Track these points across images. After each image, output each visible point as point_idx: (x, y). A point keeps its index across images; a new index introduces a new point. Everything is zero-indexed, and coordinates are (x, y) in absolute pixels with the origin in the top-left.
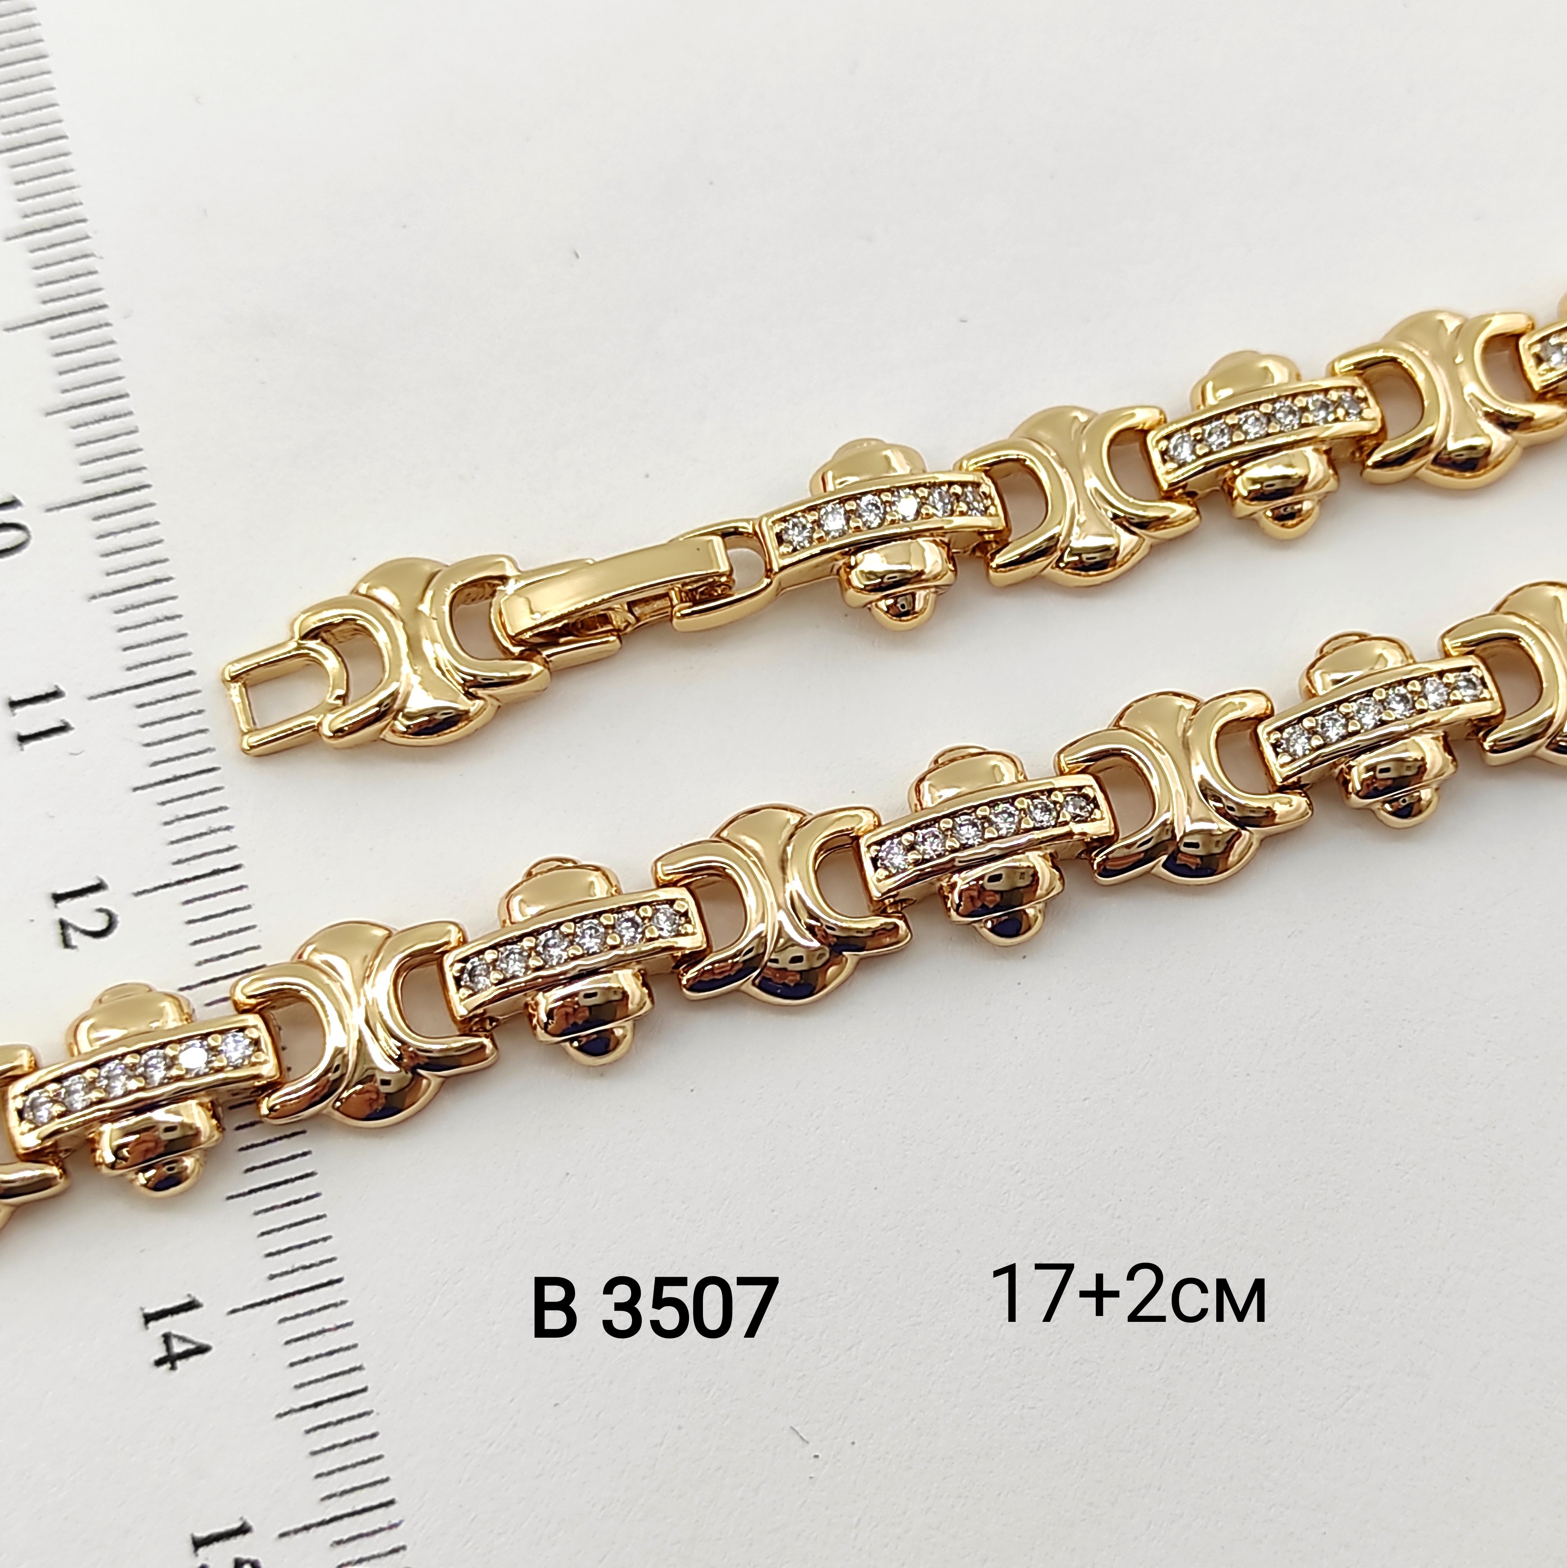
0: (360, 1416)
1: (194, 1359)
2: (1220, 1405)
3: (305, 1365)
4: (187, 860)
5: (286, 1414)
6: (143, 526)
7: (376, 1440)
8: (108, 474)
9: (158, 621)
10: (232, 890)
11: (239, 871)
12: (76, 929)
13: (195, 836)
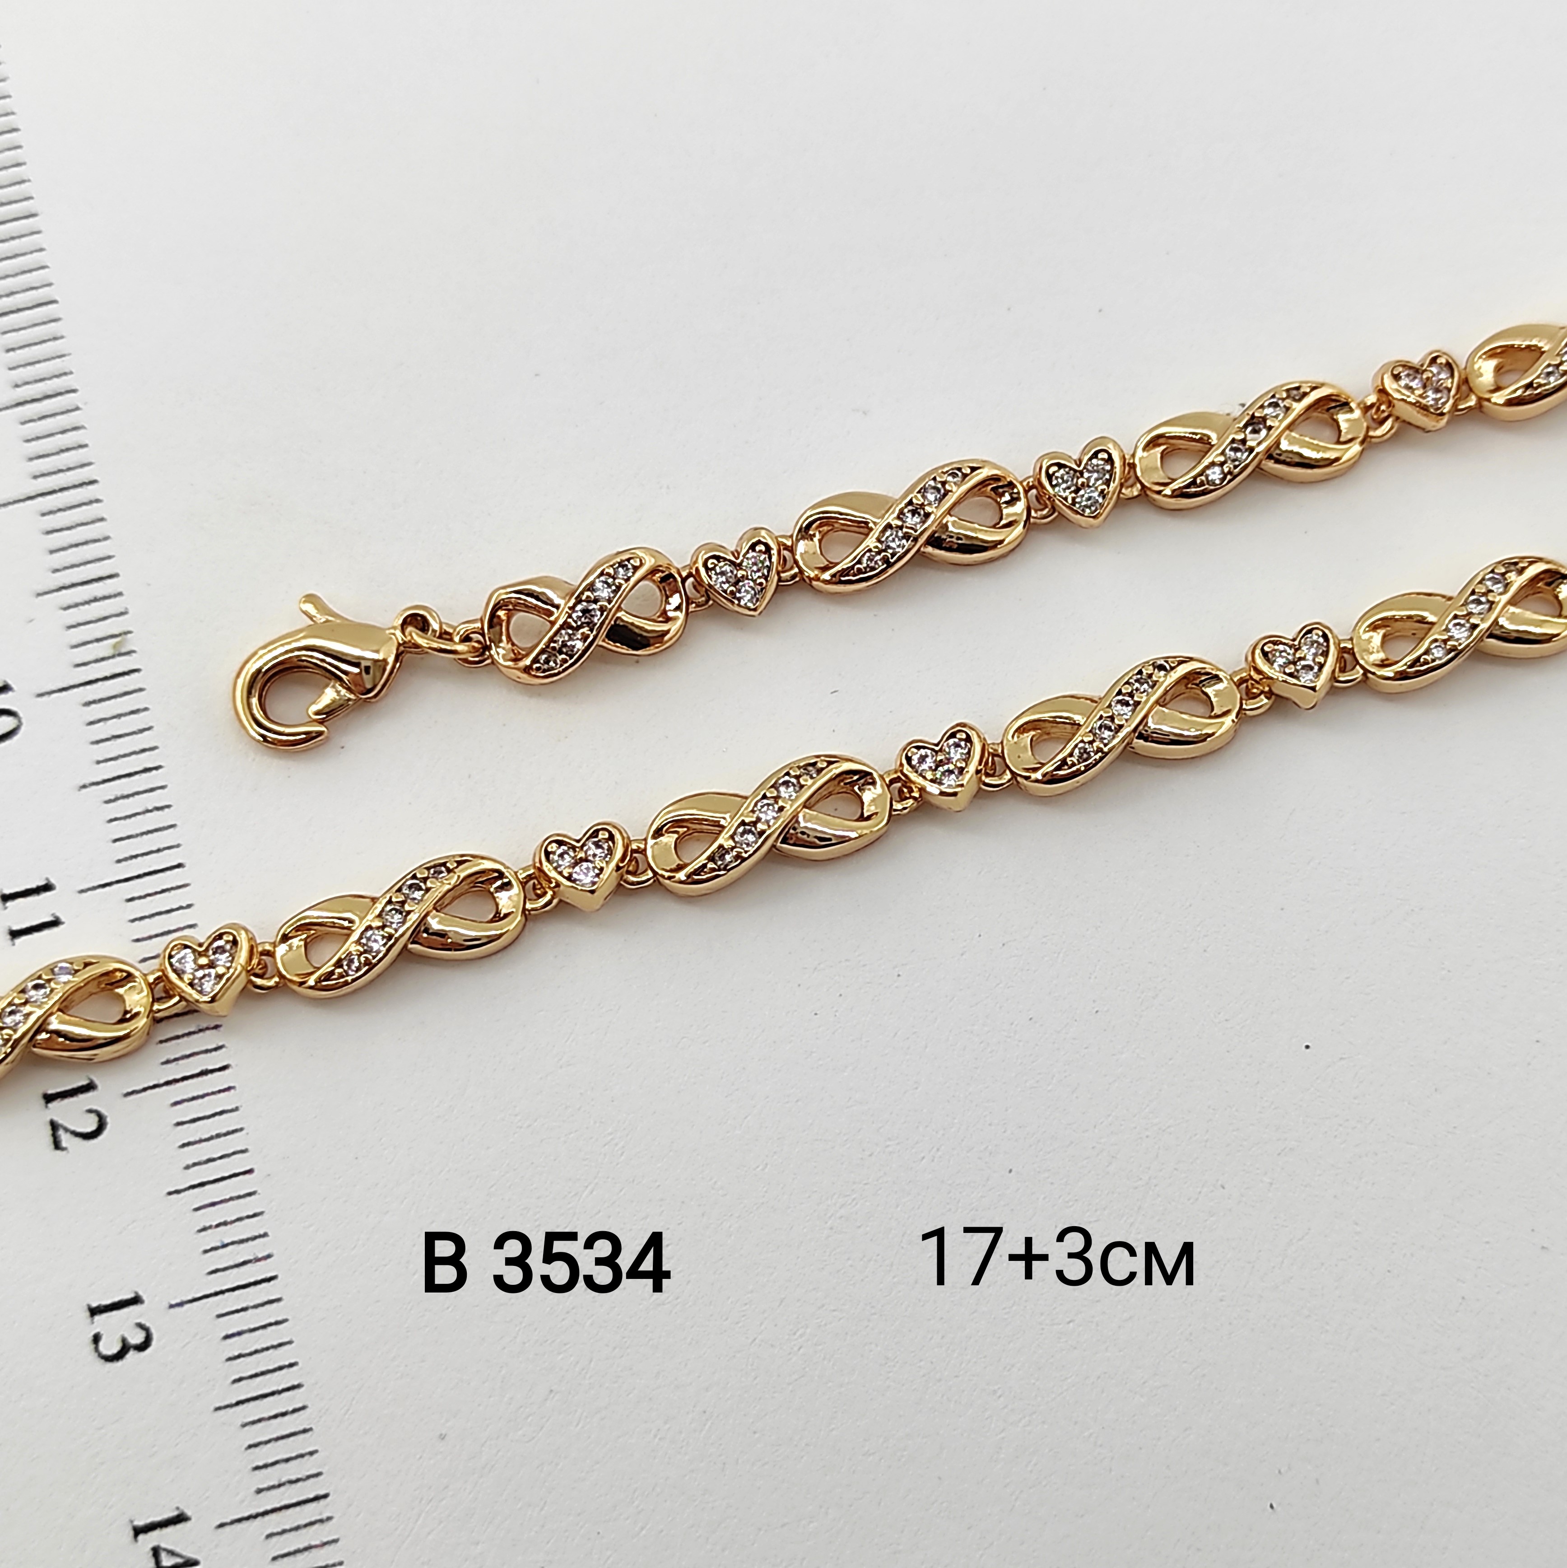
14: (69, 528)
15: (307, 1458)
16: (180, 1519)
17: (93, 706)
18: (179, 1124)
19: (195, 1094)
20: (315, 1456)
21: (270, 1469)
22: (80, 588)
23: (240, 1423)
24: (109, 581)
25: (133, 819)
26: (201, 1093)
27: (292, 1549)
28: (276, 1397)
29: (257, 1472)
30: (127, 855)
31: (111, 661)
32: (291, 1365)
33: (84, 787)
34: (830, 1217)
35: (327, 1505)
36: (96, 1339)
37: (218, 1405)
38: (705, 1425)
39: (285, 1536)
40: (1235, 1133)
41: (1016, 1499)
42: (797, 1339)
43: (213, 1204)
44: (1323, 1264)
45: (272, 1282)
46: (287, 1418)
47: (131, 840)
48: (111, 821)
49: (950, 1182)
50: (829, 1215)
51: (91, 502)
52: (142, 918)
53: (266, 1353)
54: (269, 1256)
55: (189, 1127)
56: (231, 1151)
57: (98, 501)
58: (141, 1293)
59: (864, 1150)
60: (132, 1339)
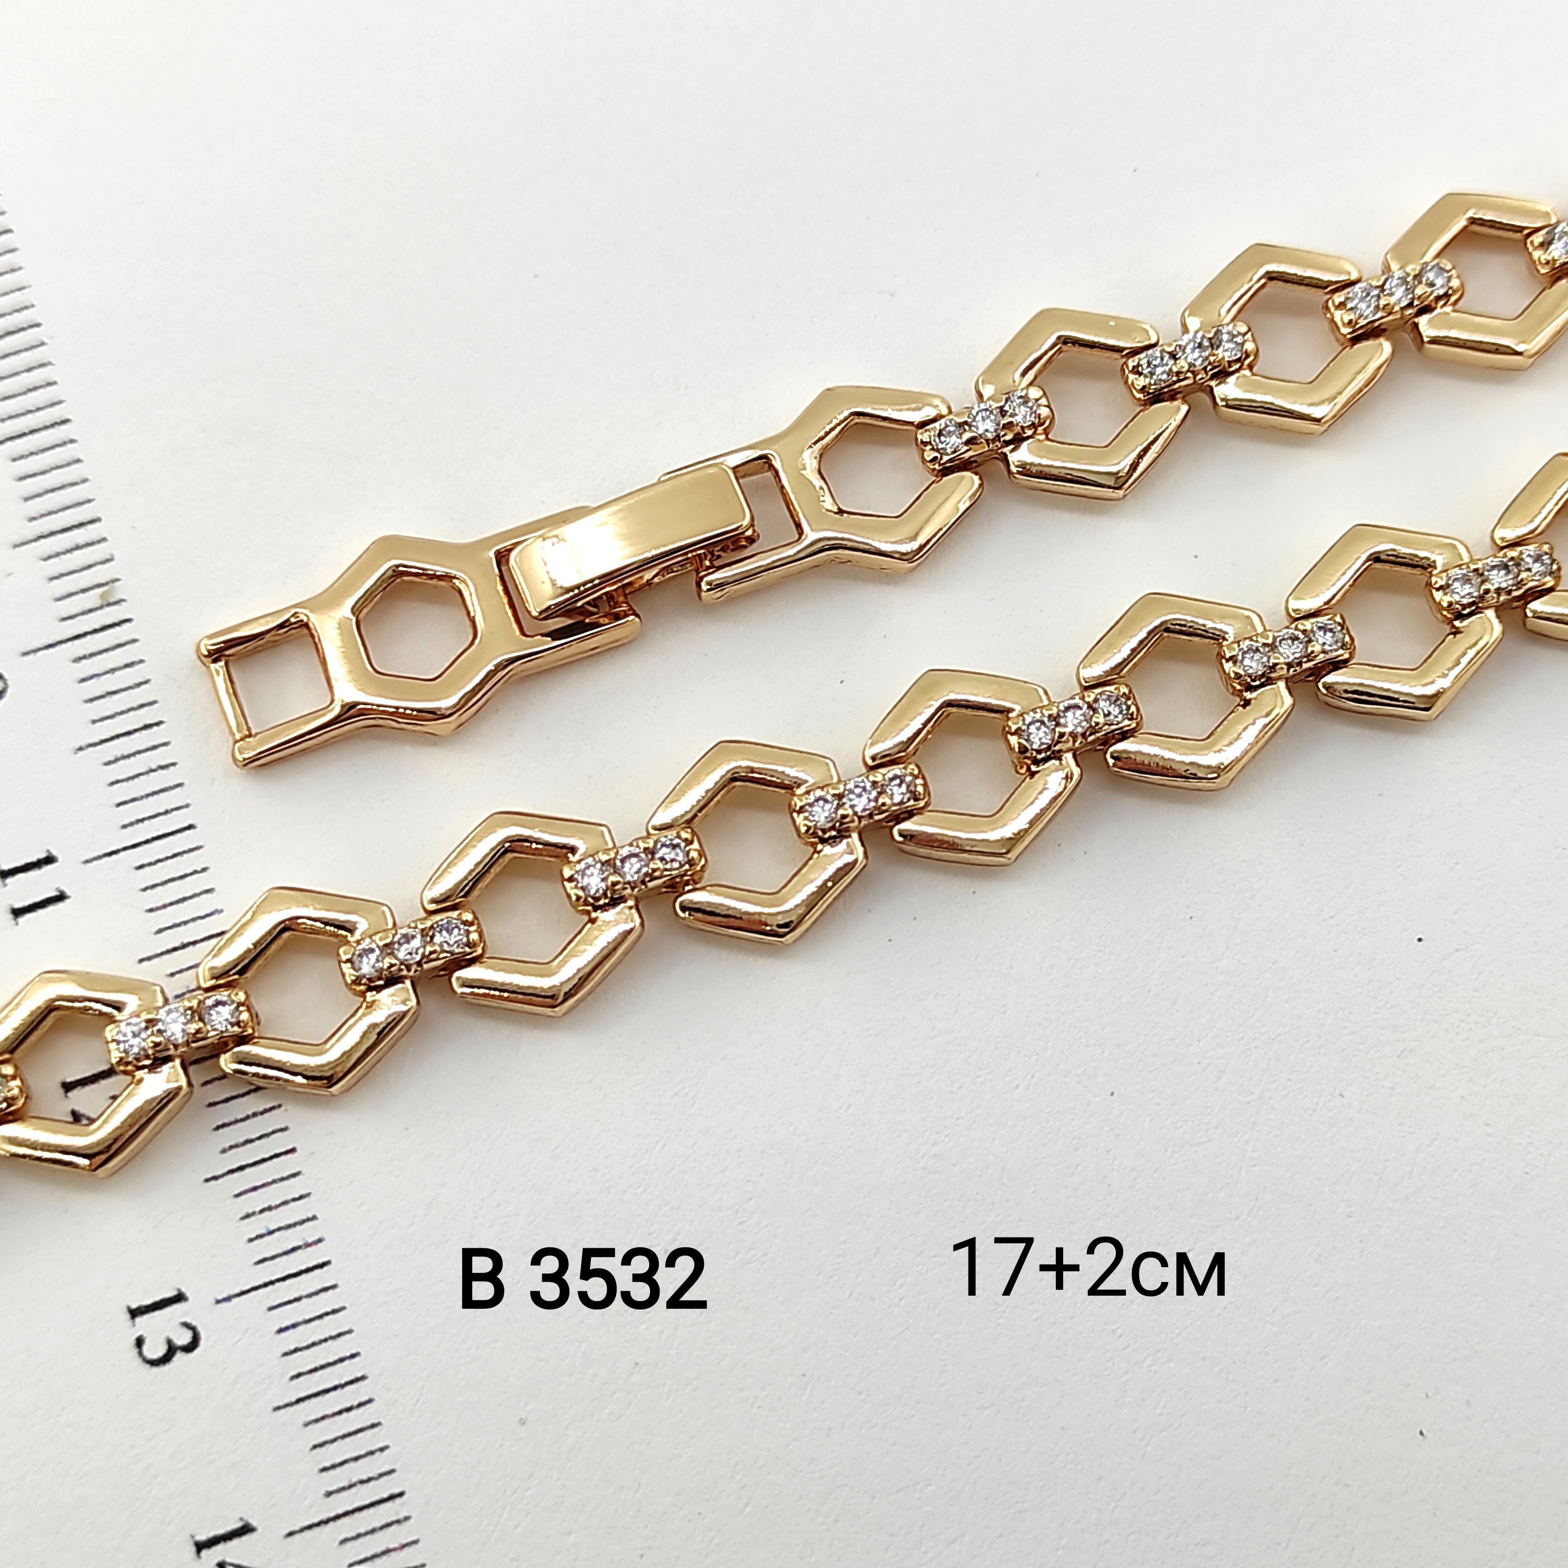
14: (43, 473)
15: (377, 1454)
16: (245, 1530)
17: (84, 662)
18: (211, 1104)
20: (386, 1452)
21: (338, 1470)
22: (60, 536)
23: (302, 1422)
24: (91, 527)
25: (136, 780)
27: (369, 1554)
28: (339, 1392)
29: (324, 1474)
30: (133, 819)
31: (99, 612)
32: (353, 1356)
33: (81, 749)
34: (923, 1156)
35: (403, 1505)
36: (140, 1342)
37: (276, 1405)
38: (805, 1389)
39: (361, 1540)
40: (1349, 1037)
41: (1147, 1445)
42: (897, 1290)
43: (255, 1189)
44: (1455, 1170)
45: (325, 1268)
46: (353, 1413)
47: (136, 803)
48: (112, 784)
49: (1049, 1110)
50: (920, 1155)
51: (64, 443)
52: (154, 886)
53: (324, 1345)
54: (320, 1241)
55: (222, 1108)
56: (270, 1130)
57: (72, 441)
58: (184, 1290)
59: (952, 1082)
60: (178, 1339)
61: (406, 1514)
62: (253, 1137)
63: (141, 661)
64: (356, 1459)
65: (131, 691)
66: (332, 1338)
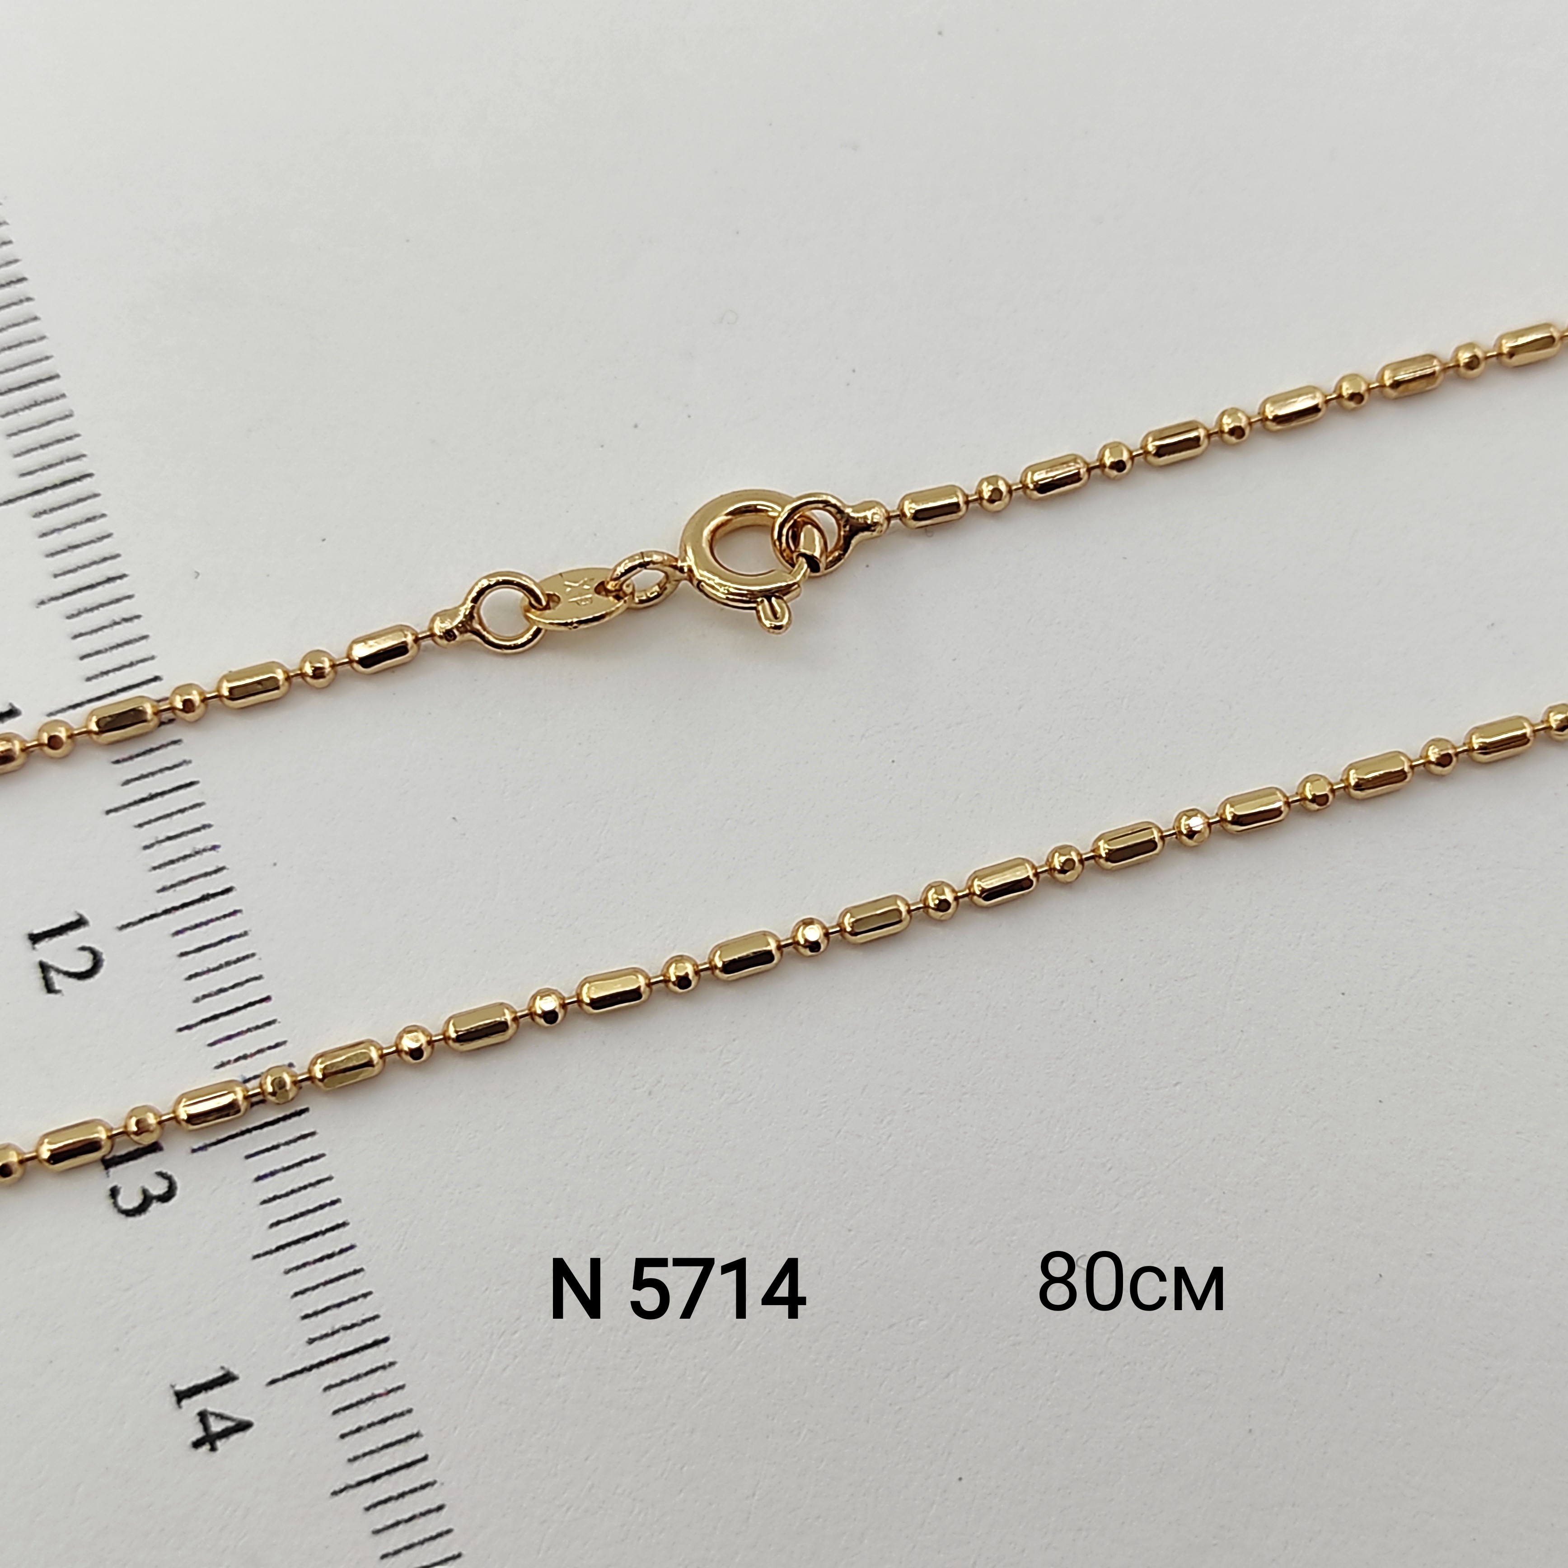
0: (423, 1487)
1: (235, 1437)
2: (1351, 1409)
3: (357, 1435)
4: (173, 886)
5: (342, 1491)
6: (89, 520)
7: (444, 1512)
8: (45, 465)
9: (116, 623)
10: (225, 916)
11: (231, 895)
12: (58, 971)
13: (178, 860)
15: (360, 1300)
16: (227, 1378)
17: (45, 516)
18: (183, 954)
19: (198, 921)
20: (369, 1298)
21: (320, 1316)
22: (17, 393)
23: (282, 1270)
24: (49, 383)
25: (100, 633)
26: (204, 920)
27: (354, 1401)
28: (320, 1238)
29: (307, 1321)
30: (97, 672)
31: (59, 467)
32: (333, 1203)
33: (42, 603)
34: (907, 995)
35: (387, 1351)
36: (114, 1193)
37: (255, 1253)
38: (795, 1226)
39: (345, 1386)
42: (885, 1128)
43: (229, 1037)
44: (1438, 1001)
45: (303, 1116)
46: (335, 1260)
47: (100, 656)
51: (21, 301)
53: (303, 1192)
55: (194, 958)
56: (244, 979)
58: (158, 1140)
60: (154, 1190)
61: (391, 1360)
62: (226, 986)
63: (103, 515)
64: (339, 1305)
65: (93, 545)
66: (311, 1185)
